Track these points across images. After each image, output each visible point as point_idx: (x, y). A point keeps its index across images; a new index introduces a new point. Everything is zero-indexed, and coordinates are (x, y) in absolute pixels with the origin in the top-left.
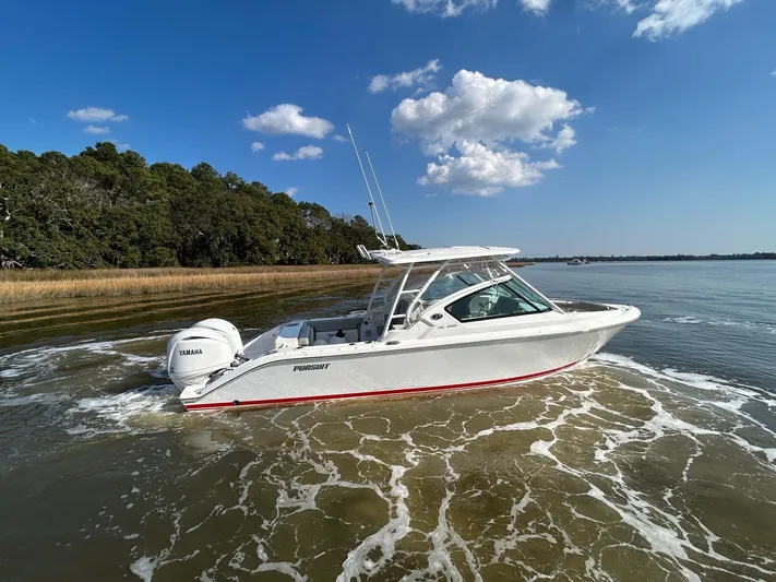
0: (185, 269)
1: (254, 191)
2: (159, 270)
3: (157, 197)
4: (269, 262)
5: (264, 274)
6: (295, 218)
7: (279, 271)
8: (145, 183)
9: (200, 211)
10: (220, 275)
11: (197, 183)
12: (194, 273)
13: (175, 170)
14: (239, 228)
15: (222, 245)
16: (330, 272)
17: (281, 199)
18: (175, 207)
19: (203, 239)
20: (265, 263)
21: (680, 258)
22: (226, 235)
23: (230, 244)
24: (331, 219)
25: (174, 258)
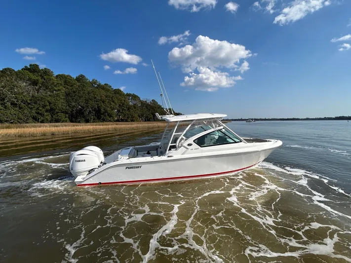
0: (72, 124)
1: (105, 88)
2: (59, 124)
3: (59, 90)
4: (112, 120)
6: (124, 100)
7: (117, 125)
8: (53, 83)
9: (80, 97)
10: (89, 126)
11: (78, 84)
12: (77, 126)
13: (68, 78)
14: (98, 104)
15: (90, 112)
16: (140, 125)
17: (118, 92)
18: (67, 95)
19: (81, 110)
20: (110, 121)
21: (293, 119)
22: (92, 108)
23: (94, 112)
24: (141, 101)
25: (67, 118)
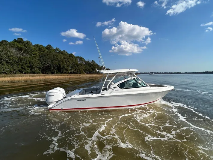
0: (43, 75)
1: (63, 53)
2: (35, 75)
3: (35, 54)
4: (68, 73)
5: (66, 76)
6: (75, 61)
7: (70, 75)
8: (32, 50)
9: (48, 58)
10: (53, 76)
11: (47, 50)
12: (46, 76)
13: (41, 46)
15: (54, 67)
16: (85, 76)
17: (71, 55)
18: (40, 57)
19: (49, 66)
20: (66, 73)
22: (55, 65)
23: (56, 68)
24: (85, 61)
25: (40, 71)
